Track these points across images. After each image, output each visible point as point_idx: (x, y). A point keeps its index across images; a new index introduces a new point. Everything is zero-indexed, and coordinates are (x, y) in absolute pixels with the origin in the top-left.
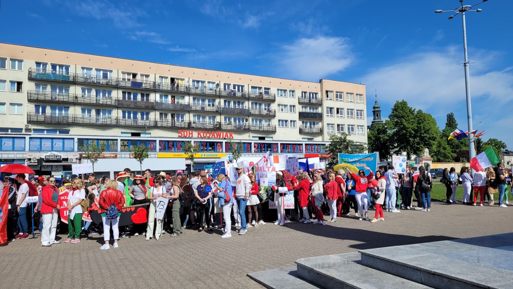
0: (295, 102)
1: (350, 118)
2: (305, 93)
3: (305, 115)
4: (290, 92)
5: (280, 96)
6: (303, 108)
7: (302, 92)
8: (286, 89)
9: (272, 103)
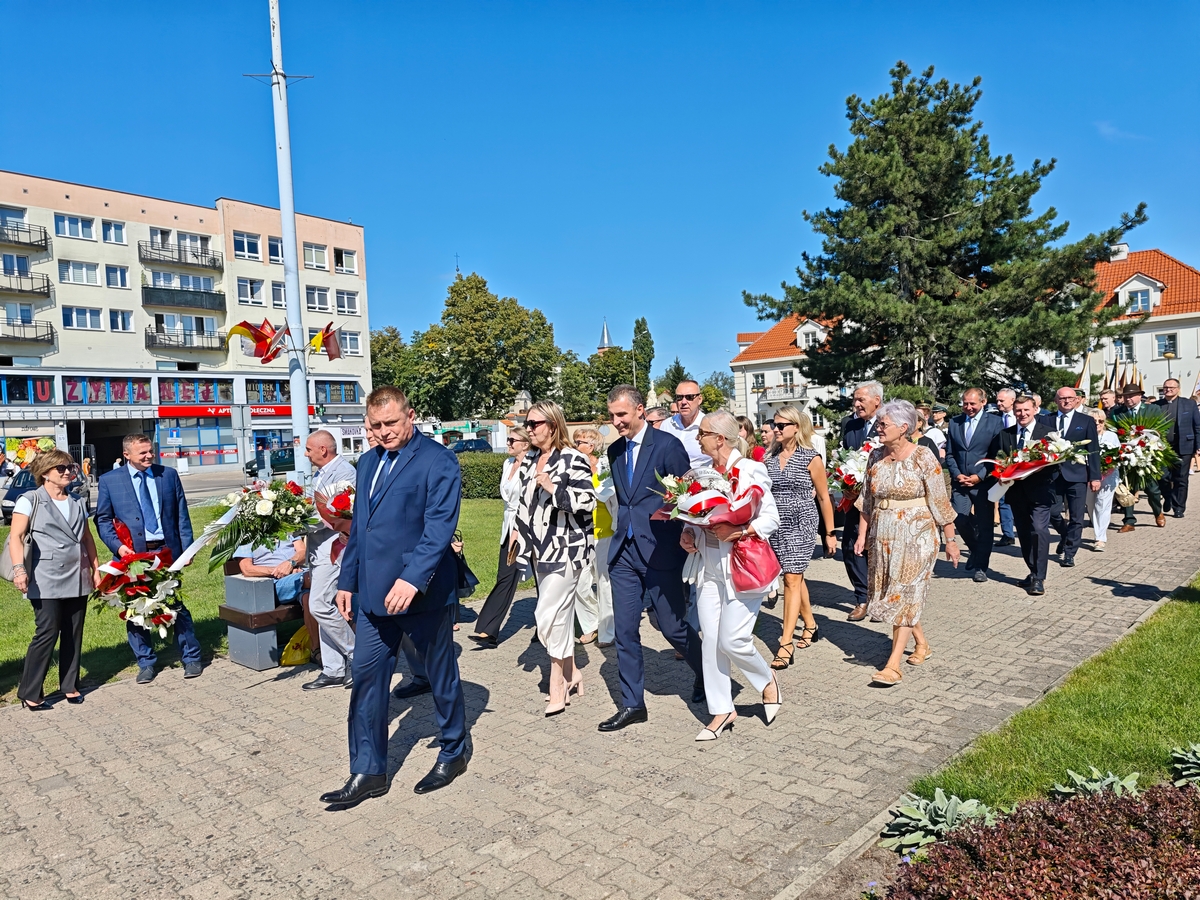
0: (128, 256)
1: (317, 310)
2: (165, 233)
3: (165, 297)
4: (106, 225)
5: (67, 235)
6: (156, 275)
7: (153, 231)
8: (91, 216)
9: (34, 254)
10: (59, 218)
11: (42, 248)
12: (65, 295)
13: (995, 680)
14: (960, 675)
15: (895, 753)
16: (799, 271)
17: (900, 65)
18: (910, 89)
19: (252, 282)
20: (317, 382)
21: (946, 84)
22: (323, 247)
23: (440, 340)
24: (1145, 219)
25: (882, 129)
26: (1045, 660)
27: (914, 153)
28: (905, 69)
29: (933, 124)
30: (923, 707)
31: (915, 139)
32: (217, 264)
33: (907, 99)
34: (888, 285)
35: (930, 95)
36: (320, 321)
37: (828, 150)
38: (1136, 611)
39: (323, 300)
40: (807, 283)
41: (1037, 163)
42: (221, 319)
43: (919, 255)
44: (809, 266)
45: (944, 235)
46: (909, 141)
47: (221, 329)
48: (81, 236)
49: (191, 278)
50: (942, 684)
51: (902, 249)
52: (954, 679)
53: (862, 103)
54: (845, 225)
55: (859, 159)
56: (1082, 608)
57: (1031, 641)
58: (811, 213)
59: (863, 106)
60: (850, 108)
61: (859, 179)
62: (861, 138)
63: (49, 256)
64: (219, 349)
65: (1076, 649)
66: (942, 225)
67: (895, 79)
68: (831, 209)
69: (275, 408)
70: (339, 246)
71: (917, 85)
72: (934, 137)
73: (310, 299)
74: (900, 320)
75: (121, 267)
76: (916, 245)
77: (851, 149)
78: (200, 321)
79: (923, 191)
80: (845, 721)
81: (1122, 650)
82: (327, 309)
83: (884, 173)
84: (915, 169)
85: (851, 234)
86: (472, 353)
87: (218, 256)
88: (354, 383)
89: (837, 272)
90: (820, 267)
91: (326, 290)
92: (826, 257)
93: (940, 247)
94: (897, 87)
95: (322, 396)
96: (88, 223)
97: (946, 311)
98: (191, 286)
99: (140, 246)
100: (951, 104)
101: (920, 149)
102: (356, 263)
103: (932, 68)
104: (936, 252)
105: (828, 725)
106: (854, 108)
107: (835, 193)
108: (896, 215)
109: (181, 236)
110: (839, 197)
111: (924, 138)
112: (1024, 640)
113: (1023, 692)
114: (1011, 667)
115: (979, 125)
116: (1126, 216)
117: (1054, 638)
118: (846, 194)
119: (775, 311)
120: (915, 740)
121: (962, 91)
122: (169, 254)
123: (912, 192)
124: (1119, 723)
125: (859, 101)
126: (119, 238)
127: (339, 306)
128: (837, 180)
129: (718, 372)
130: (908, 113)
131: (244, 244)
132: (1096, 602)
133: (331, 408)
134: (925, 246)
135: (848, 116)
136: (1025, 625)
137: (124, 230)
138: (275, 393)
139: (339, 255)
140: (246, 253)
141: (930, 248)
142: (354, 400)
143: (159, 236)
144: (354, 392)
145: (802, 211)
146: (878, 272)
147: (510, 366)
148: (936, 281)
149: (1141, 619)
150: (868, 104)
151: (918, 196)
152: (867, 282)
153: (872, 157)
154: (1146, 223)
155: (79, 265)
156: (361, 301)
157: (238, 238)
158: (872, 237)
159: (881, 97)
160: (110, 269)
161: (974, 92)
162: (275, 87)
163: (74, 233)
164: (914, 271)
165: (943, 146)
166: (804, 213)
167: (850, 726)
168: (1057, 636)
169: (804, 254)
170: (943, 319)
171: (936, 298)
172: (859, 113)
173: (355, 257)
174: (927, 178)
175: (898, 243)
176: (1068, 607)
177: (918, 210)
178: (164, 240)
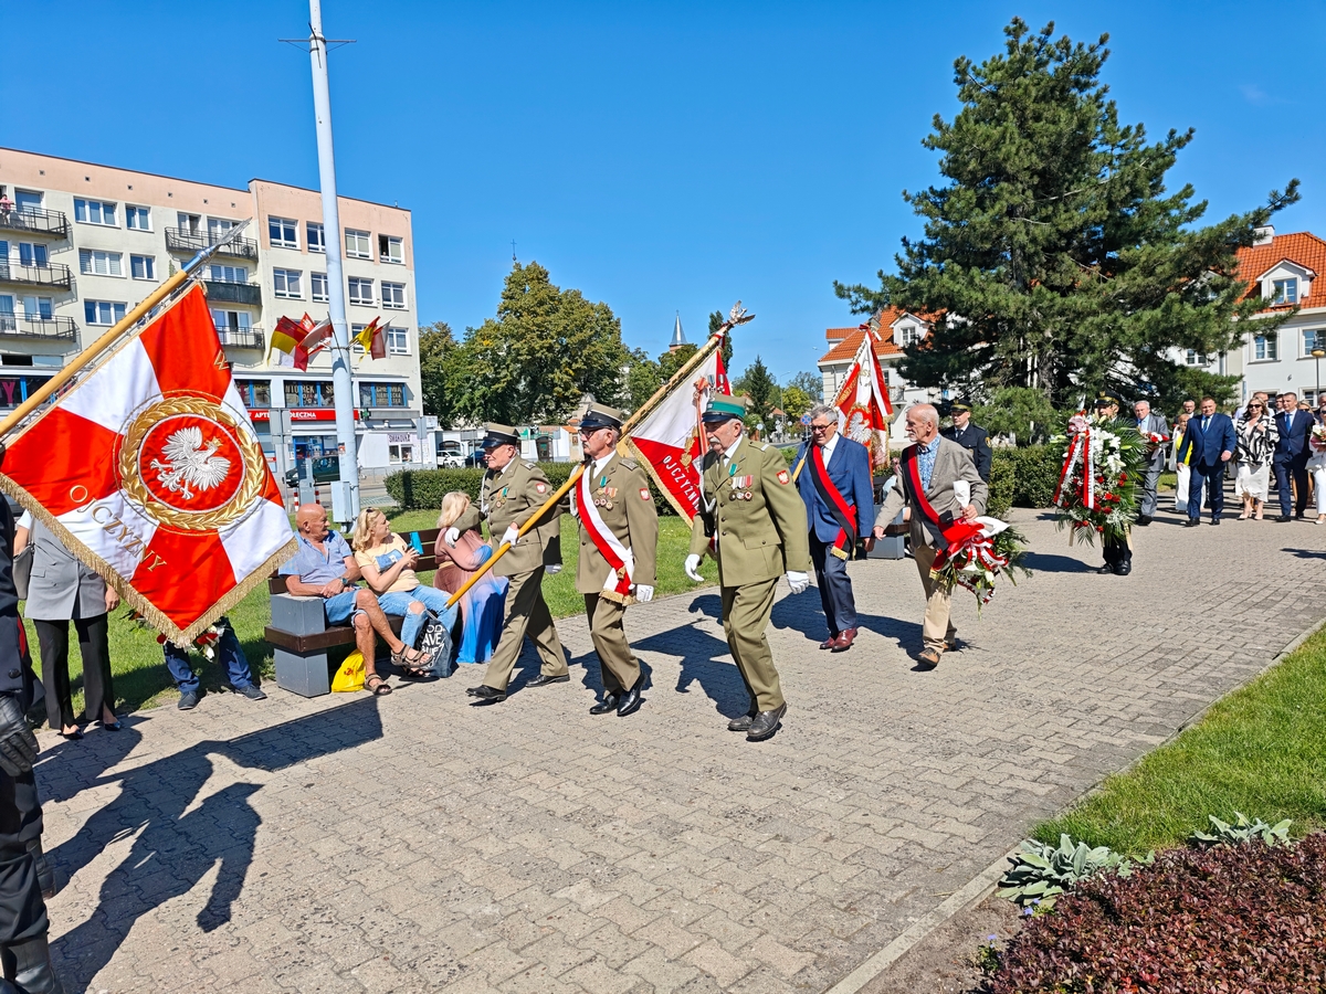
0: (154, 245)
1: (361, 303)
2: (194, 219)
4: (130, 210)
5: (88, 221)
7: (181, 217)
8: (113, 200)
9: (53, 243)
10: (79, 203)
11: (61, 236)
12: (87, 287)
13: (1122, 715)
14: (1083, 709)
15: (1012, 795)
16: (897, 258)
17: (1016, 21)
18: (1026, 49)
19: (290, 272)
20: (361, 384)
21: (1067, 43)
22: (367, 234)
23: (496, 337)
24: (1297, 198)
25: (994, 95)
26: (1179, 694)
27: (1030, 122)
28: (1021, 26)
29: (1053, 89)
30: (1042, 744)
31: (1032, 107)
32: (251, 253)
33: (1023, 61)
34: (998, 275)
35: (1051, 56)
36: (364, 316)
37: (932, 121)
38: (1282, 640)
39: (367, 292)
40: (907, 272)
41: (1172, 133)
42: (256, 314)
43: (1034, 240)
44: (910, 253)
45: (1063, 217)
46: (1025, 109)
47: (257, 326)
48: (103, 223)
49: (223, 268)
50: (1063, 720)
51: (1015, 233)
52: (1076, 714)
53: (972, 65)
54: (952, 206)
55: (968, 130)
56: (1220, 636)
57: (1163, 673)
58: (912, 193)
59: (974, 69)
60: (958, 72)
61: (967, 154)
62: (971, 105)
63: (69, 245)
64: (254, 347)
65: (1215, 682)
66: (1061, 206)
67: (1011, 38)
68: (935, 188)
69: (316, 412)
70: (384, 233)
71: (1035, 44)
72: (1054, 103)
73: (353, 292)
74: (1011, 314)
75: (146, 256)
76: (1032, 228)
77: (958, 119)
78: (233, 317)
79: (1041, 166)
80: (955, 759)
81: (1266, 683)
82: (371, 303)
83: (997, 147)
84: (1031, 140)
85: (956, 216)
86: (532, 351)
87: (252, 244)
88: (402, 385)
89: (941, 260)
90: (921, 254)
91: (370, 281)
92: (929, 242)
93: (1058, 230)
94: (1012, 48)
95: (367, 399)
96: (110, 208)
97: (1064, 304)
98: (223, 278)
99: (167, 233)
100: (1073, 66)
101: (1037, 118)
102: (403, 251)
103: (1051, 25)
104: (1054, 237)
105: (936, 763)
106: (963, 72)
107: (939, 169)
108: (1008, 194)
109: (212, 222)
110: (944, 174)
111: (1043, 105)
112: (1155, 671)
113: (1154, 729)
114: (1141, 701)
115: (1105, 90)
116: (1275, 195)
117: (1188, 669)
118: (953, 170)
119: (870, 303)
120: (1035, 781)
121: (1086, 50)
122: (199, 242)
123: (1028, 168)
124: (1266, 765)
125: (968, 63)
126: (144, 225)
127: (384, 300)
128: (942, 155)
129: (804, 372)
130: (1025, 76)
131: (280, 231)
132: (1236, 630)
133: (377, 413)
134: (1043, 230)
135: (956, 81)
136: (1156, 655)
137: (150, 216)
138: (316, 396)
139: (384, 242)
140: (283, 241)
141: (1048, 232)
142: (402, 403)
143: (188, 222)
144: (402, 395)
145: (902, 191)
146: (987, 260)
147: (575, 366)
148: (1054, 269)
149: (1288, 649)
150: (979, 66)
151: (1034, 172)
152: (975, 271)
153: (982, 128)
154: (1298, 203)
155: (101, 255)
156: (408, 294)
157: (274, 224)
158: (981, 219)
159: (993, 59)
160: (136, 259)
161: (1099, 52)
162: (314, 53)
163: (95, 219)
164: (1028, 258)
165: (1063, 114)
166: (905, 193)
167: (961, 765)
168: (1192, 668)
169: (904, 240)
170: (1061, 313)
171: (1052, 288)
172: (968, 78)
173: (402, 244)
174: (1046, 151)
175: (1011, 225)
176: (1204, 636)
177: (1035, 188)
178: (193, 227)
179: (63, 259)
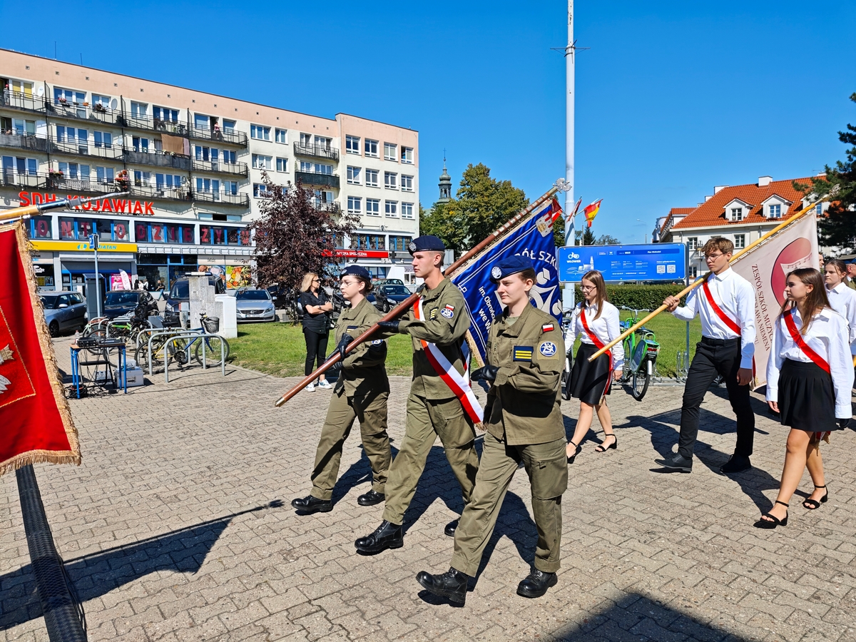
0: (288, 152)
1: (390, 188)
2: (308, 137)
3: (307, 178)
4: (277, 131)
5: (256, 138)
6: (302, 164)
7: (302, 135)
8: (269, 126)
9: (240, 150)
10: (253, 127)
11: (244, 146)
12: (255, 176)
19: (355, 168)
20: (390, 236)
22: (394, 146)
23: (458, 209)
32: (337, 157)
39: (393, 182)
42: (336, 193)
48: (263, 139)
49: (320, 166)
63: (247, 152)
69: (367, 253)
70: (404, 145)
75: (284, 158)
78: (324, 194)
82: (395, 187)
86: (481, 218)
87: (336, 151)
91: (395, 174)
95: (392, 245)
96: (267, 130)
98: (321, 171)
99: (295, 146)
102: (413, 156)
109: (317, 138)
122: (311, 151)
126: (283, 140)
127: (402, 186)
131: (351, 143)
137: (286, 135)
138: (368, 242)
139: (403, 149)
140: (352, 150)
143: (305, 138)
155: (262, 157)
156: (415, 183)
157: (348, 140)
160: (279, 160)
163: (260, 136)
173: (413, 152)
178: (307, 141)
179: (245, 159)
